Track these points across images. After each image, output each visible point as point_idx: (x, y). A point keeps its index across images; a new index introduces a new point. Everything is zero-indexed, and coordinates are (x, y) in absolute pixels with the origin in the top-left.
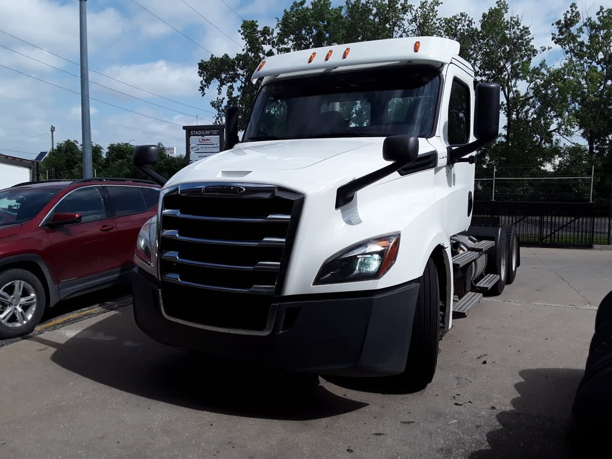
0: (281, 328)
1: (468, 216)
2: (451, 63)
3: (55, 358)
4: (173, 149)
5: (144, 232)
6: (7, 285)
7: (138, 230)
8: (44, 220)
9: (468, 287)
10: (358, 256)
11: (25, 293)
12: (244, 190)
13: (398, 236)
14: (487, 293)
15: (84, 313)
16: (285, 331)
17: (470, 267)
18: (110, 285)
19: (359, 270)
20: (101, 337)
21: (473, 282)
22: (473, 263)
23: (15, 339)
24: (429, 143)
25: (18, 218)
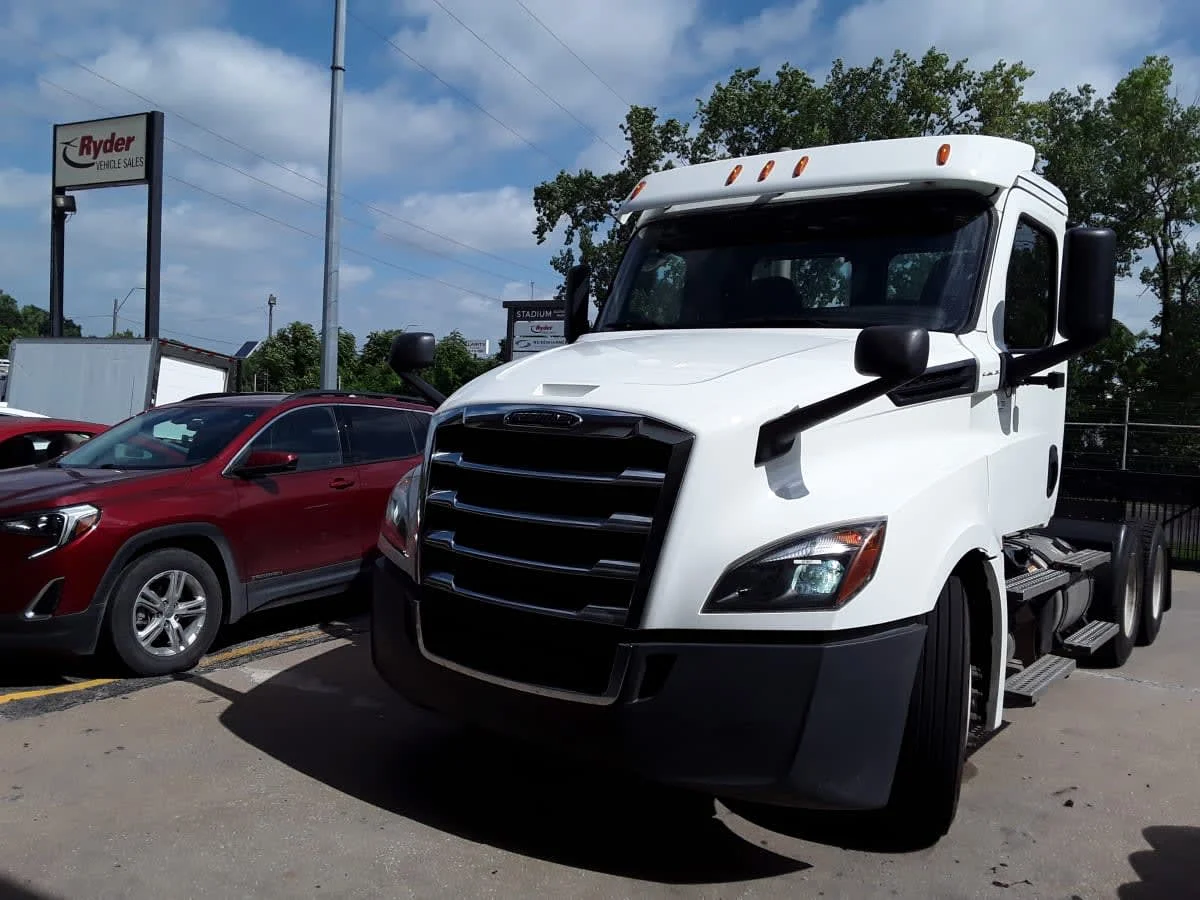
0: (637, 691)
1: (1049, 494)
2: (1014, 187)
3: (227, 719)
4: (485, 345)
5: (400, 492)
6: (156, 577)
7: (390, 490)
8: (230, 463)
9: (1046, 641)
10: (796, 562)
11: (188, 595)
12: (581, 420)
13: (881, 525)
14: (1087, 659)
15: (290, 639)
16: (642, 700)
17: (1051, 600)
18: (341, 590)
19: (798, 588)
20: (313, 686)
21: (1058, 635)
22: (1060, 592)
23: (162, 678)
24: (962, 344)
25: (190, 456)
